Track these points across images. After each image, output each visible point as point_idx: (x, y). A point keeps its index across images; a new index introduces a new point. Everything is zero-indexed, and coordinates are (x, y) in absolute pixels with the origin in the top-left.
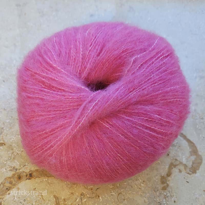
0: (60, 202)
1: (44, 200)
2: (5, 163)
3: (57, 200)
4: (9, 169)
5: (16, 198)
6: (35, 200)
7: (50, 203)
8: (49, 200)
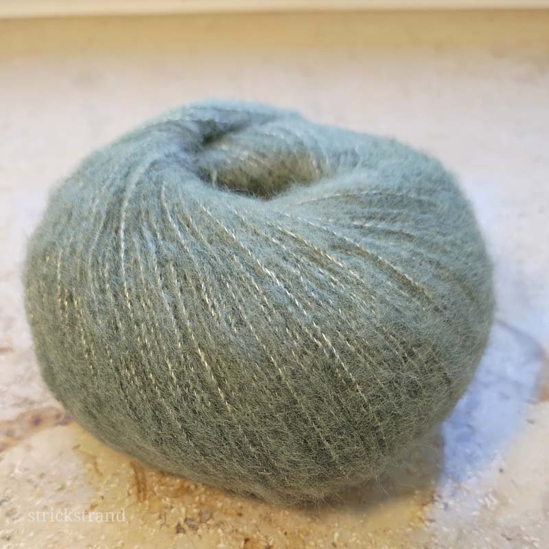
0: (148, 479)
1: (101, 474)
2: (5, 389)
3: (140, 475)
4: (13, 402)
5: (17, 471)
6: (75, 475)
7: (117, 480)
8: (115, 475)
